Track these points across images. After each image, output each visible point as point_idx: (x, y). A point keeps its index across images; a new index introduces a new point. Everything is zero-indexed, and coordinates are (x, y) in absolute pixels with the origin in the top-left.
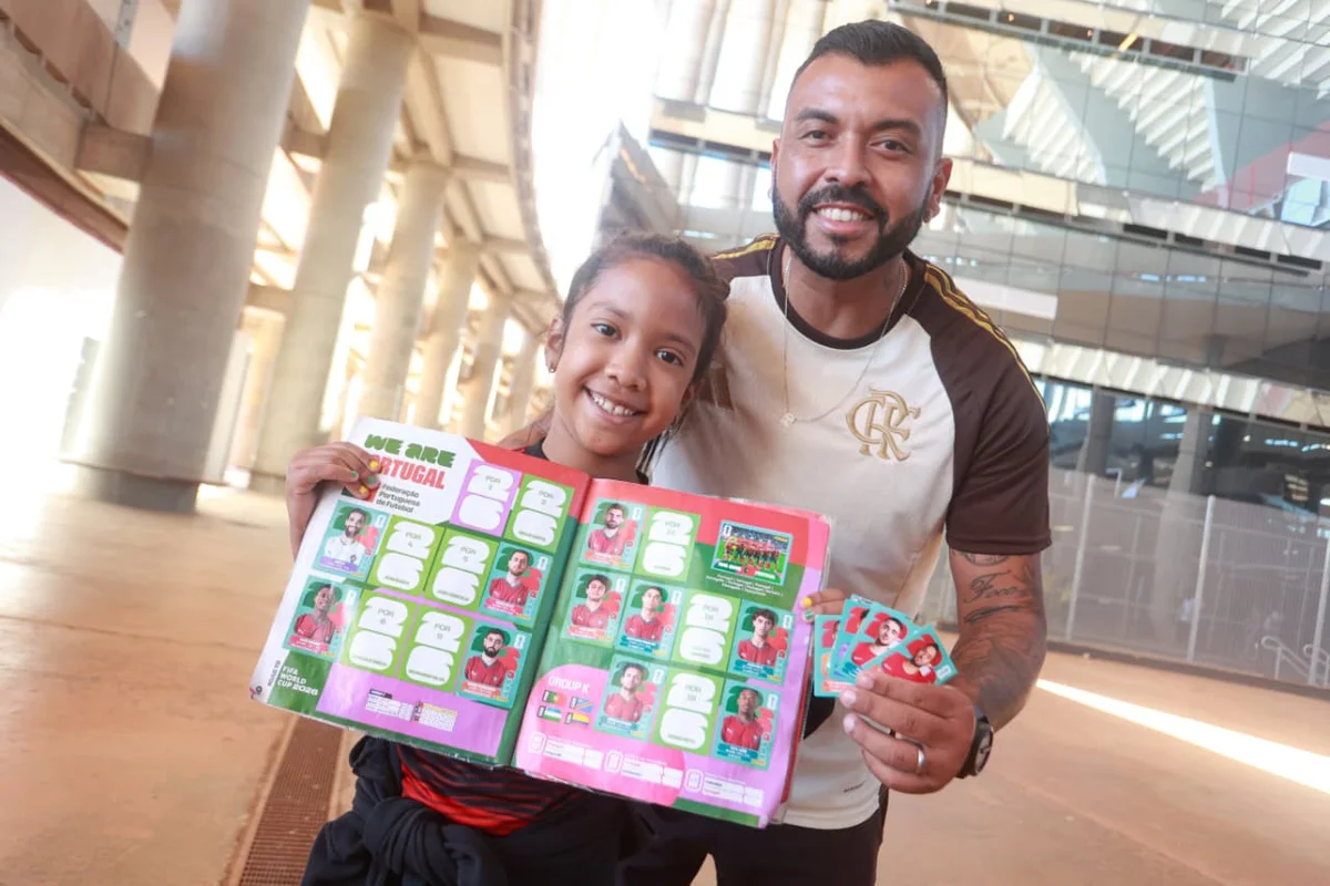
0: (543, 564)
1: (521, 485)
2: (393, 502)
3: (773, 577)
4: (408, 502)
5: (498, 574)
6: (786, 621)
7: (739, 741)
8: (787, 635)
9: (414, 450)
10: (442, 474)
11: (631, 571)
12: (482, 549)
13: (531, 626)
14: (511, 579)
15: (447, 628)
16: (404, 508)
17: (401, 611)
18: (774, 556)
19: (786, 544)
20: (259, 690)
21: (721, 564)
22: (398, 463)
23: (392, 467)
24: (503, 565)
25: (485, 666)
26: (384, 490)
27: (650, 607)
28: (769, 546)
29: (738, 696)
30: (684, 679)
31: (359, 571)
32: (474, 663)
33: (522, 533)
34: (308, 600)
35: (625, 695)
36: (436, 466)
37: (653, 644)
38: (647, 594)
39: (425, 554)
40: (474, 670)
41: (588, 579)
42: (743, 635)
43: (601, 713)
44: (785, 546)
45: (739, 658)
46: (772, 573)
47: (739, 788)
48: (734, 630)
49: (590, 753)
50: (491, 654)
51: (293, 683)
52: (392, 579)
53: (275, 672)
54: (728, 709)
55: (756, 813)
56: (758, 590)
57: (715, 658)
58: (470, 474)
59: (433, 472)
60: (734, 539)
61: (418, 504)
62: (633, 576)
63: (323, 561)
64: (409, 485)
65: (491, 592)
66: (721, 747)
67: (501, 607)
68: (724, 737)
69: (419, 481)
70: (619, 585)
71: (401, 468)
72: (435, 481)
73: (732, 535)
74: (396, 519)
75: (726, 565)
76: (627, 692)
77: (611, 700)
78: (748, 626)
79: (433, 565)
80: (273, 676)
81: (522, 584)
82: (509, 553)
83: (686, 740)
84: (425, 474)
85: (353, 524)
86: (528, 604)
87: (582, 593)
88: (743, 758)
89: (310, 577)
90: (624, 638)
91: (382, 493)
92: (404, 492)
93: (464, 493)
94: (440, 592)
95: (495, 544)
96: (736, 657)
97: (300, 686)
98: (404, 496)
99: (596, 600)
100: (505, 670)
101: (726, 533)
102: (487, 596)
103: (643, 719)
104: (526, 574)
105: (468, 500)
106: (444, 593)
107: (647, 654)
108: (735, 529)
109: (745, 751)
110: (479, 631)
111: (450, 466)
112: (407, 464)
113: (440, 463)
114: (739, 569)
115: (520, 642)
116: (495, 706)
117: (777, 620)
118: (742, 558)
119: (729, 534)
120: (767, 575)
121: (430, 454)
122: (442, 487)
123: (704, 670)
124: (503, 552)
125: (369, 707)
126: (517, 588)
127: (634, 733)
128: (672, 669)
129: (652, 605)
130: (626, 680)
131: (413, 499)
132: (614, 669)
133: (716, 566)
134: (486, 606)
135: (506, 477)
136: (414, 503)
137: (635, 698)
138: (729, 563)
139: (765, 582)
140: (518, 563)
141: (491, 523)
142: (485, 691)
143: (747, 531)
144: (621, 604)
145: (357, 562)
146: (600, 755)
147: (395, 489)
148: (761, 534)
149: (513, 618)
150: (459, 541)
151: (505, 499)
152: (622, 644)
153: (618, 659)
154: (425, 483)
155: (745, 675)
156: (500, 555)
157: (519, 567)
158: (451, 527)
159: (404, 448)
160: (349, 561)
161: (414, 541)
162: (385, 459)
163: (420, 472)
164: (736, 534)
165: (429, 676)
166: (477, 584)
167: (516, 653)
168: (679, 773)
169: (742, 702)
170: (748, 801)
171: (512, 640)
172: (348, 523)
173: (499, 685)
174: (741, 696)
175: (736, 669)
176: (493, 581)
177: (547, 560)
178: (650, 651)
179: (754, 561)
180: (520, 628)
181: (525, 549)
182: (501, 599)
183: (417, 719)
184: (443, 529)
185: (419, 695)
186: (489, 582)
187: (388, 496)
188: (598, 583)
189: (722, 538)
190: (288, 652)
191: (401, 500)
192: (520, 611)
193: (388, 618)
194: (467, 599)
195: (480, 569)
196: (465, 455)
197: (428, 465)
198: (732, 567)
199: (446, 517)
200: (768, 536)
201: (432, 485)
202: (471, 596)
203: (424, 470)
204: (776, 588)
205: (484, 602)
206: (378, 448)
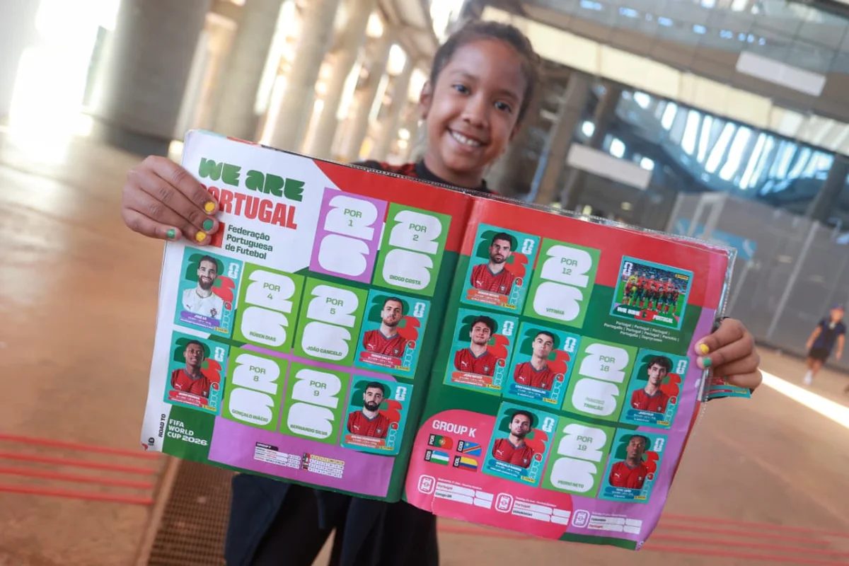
0: (419, 311)
1: (386, 217)
2: (245, 247)
3: (670, 321)
4: (260, 246)
5: (372, 326)
6: (680, 367)
7: (624, 484)
8: (679, 381)
9: (255, 180)
10: (292, 209)
11: (519, 313)
12: (350, 300)
13: (412, 377)
14: (385, 330)
15: (323, 385)
16: (255, 254)
17: (272, 369)
18: (672, 297)
19: (687, 282)
20: (152, 441)
21: (620, 309)
22: (240, 197)
23: (234, 202)
24: (375, 316)
25: (367, 419)
26: (231, 232)
27: (540, 354)
28: (669, 286)
29: (627, 444)
30: (574, 430)
31: (222, 326)
32: (355, 418)
33: (392, 277)
34: (178, 355)
35: (513, 440)
36: (283, 200)
37: (544, 392)
38: (537, 340)
39: (288, 307)
40: (355, 423)
41: (471, 322)
42: (638, 385)
43: (489, 456)
44: (684, 284)
45: (632, 408)
46: (669, 316)
47: (621, 521)
48: (628, 380)
49: (480, 494)
50: (372, 408)
51: (182, 434)
52: (257, 335)
53: (162, 424)
54: (617, 456)
55: (634, 540)
56: (656, 337)
57: (609, 408)
58: (325, 208)
59: (281, 207)
60: (634, 279)
61: (271, 249)
62: (522, 318)
63: (185, 316)
64: (256, 225)
65: (365, 346)
66: (608, 489)
67: (377, 361)
68: (611, 481)
69: (267, 220)
70: (507, 328)
71: (244, 203)
72: (285, 219)
73: (632, 273)
74: (251, 268)
75: (624, 310)
76: (516, 438)
77: (499, 444)
78: (643, 375)
79: (298, 320)
80: (162, 428)
81: (397, 335)
82: (381, 302)
83: (575, 485)
84: (273, 210)
85: (206, 274)
86: (406, 354)
87: (465, 336)
88: (627, 497)
89: (174, 332)
90: (513, 386)
91: (229, 237)
92: (254, 235)
93: (321, 233)
94: (310, 348)
95: (364, 292)
96: (629, 407)
97: (189, 438)
98: (254, 239)
99: (481, 344)
100: (388, 422)
101: (626, 271)
102: (362, 349)
103: (533, 466)
104: (402, 324)
105: (326, 241)
106: (315, 349)
107: (537, 402)
108: (636, 267)
109: (629, 491)
110: (356, 386)
111: (299, 199)
112: (249, 198)
113: (288, 196)
114: (638, 313)
115: (401, 394)
116: (381, 455)
117: (672, 367)
118: (641, 301)
119: (629, 274)
120: (665, 319)
121: (274, 184)
122: (294, 227)
123: (596, 422)
124: (374, 301)
125: (257, 457)
126: (393, 340)
127: (524, 478)
128: (563, 419)
129: (543, 352)
130: (515, 426)
131: (263, 242)
132: (501, 415)
133: (616, 311)
134: (361, 360)
135: (368, 209)
136: (265, 247)
137: (524, 444)
138: (628, 308)
139: (661, 327)
140: (391, 312)
141: (356, 267)
142: (370, 443)
143: (648, 268)
144: (509, 348)
145: (218, 317)
146: (490, 497)
147: (242, 231)
148: (663, 271)
149: (391, 371)
150: (323, 291)
151: (369, 236)
152: (510, 392)
153: (505, 406)
154: (274, 222)
155: (636, 424)
156: (370, 305)
157: (393, 316)
158: (312, 274)
159: (243, 178)
160: (210, 316)
161: (273, 293)
162: (224, 192)
163: (267, 209)
164: (636, 273)
165: (312, 431)
166: (349, 338)
167: (398, 405)
168: (568, 513)
169: (631, 449)
170: (627, 530)
171: (392, 393)
172: (200, 273)
173: (383, 436)
174: (631, 444)
175: (628, 418)
176: (366, 333)
177: (424, 305)
178: (540, 399)
179: (654, 303)
180: (400, 380)
181: (398, 296)
182: (377, 351)
183: (306, 467)
184: (303, 277)
185: (305, 447)
186: (362, 335)
187: (237, 240)
188: (481, 325)
189: (623, 278)
190: (170, 406)
191: (252, 244)
192: (399, 363)
193: (260, 375)
194: (340, 354)
195: (351, 322)
196: (316, 183)
197: (275, 200)
198: (630, 312)
199: (305, 263)
200: (669, 274)
201: (282, 224)
202: (344, 350)
203: (270, 205)
204: (673, 333)
205: (358, 356)
206: (215, 178)
